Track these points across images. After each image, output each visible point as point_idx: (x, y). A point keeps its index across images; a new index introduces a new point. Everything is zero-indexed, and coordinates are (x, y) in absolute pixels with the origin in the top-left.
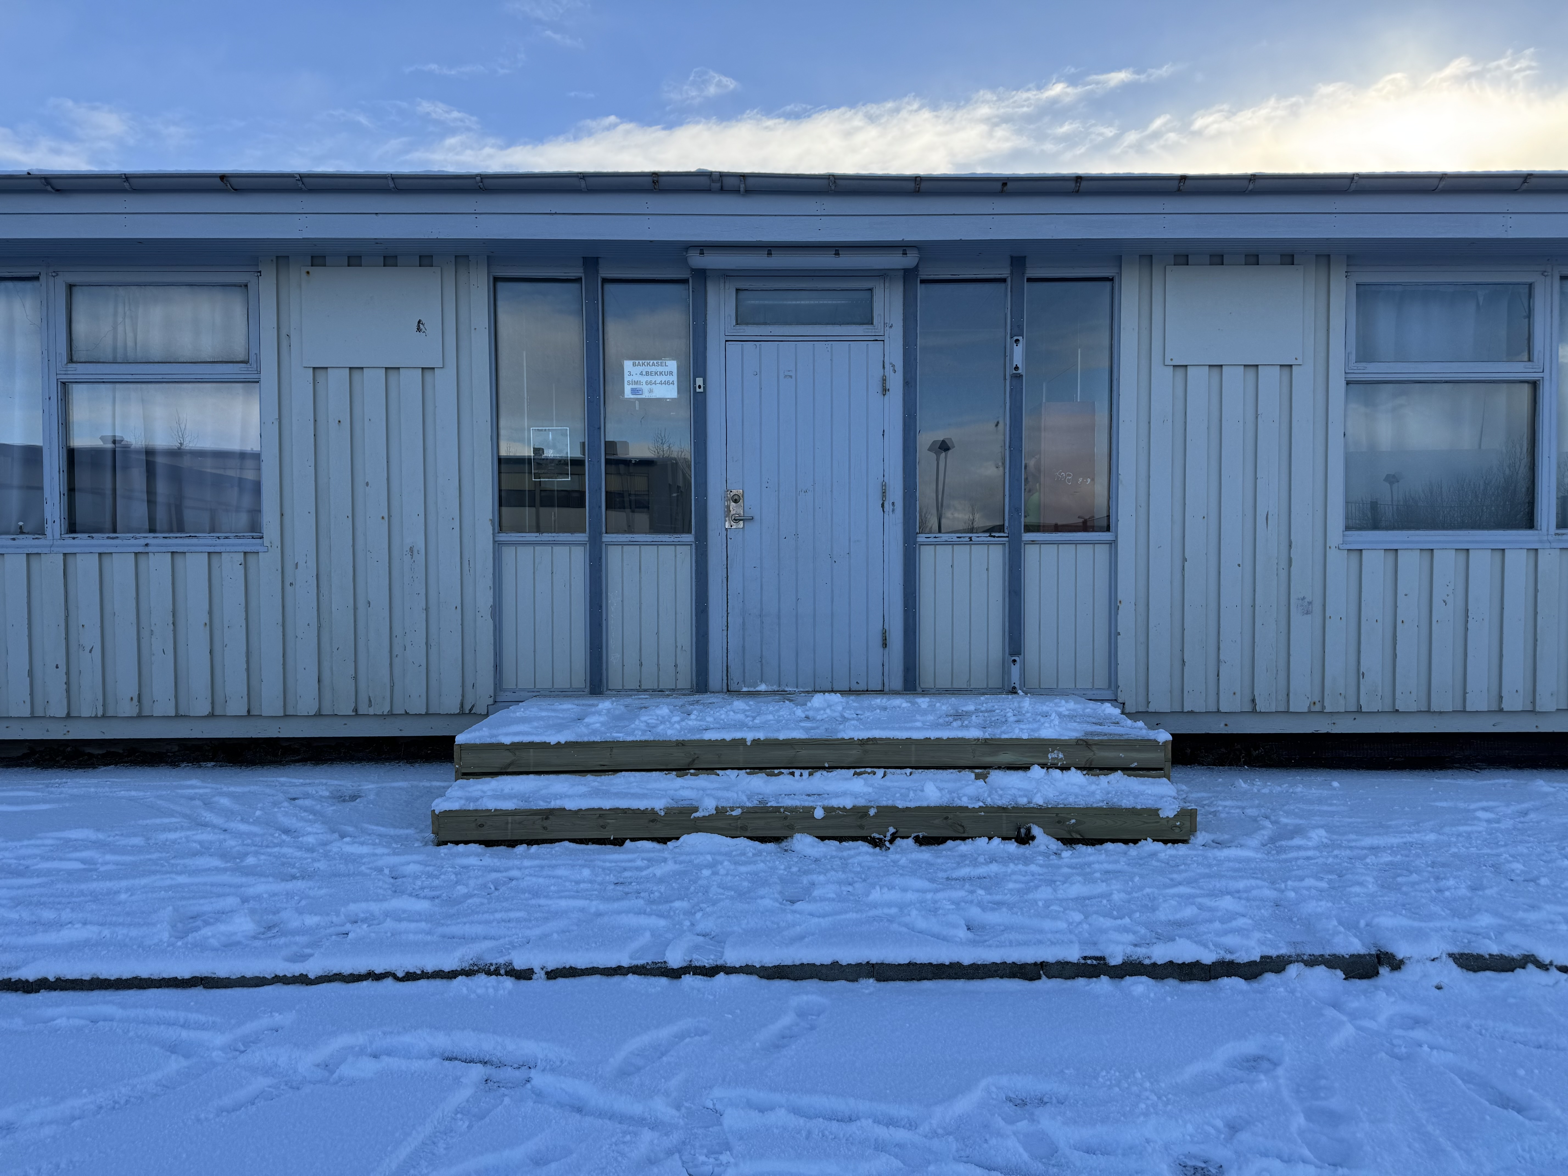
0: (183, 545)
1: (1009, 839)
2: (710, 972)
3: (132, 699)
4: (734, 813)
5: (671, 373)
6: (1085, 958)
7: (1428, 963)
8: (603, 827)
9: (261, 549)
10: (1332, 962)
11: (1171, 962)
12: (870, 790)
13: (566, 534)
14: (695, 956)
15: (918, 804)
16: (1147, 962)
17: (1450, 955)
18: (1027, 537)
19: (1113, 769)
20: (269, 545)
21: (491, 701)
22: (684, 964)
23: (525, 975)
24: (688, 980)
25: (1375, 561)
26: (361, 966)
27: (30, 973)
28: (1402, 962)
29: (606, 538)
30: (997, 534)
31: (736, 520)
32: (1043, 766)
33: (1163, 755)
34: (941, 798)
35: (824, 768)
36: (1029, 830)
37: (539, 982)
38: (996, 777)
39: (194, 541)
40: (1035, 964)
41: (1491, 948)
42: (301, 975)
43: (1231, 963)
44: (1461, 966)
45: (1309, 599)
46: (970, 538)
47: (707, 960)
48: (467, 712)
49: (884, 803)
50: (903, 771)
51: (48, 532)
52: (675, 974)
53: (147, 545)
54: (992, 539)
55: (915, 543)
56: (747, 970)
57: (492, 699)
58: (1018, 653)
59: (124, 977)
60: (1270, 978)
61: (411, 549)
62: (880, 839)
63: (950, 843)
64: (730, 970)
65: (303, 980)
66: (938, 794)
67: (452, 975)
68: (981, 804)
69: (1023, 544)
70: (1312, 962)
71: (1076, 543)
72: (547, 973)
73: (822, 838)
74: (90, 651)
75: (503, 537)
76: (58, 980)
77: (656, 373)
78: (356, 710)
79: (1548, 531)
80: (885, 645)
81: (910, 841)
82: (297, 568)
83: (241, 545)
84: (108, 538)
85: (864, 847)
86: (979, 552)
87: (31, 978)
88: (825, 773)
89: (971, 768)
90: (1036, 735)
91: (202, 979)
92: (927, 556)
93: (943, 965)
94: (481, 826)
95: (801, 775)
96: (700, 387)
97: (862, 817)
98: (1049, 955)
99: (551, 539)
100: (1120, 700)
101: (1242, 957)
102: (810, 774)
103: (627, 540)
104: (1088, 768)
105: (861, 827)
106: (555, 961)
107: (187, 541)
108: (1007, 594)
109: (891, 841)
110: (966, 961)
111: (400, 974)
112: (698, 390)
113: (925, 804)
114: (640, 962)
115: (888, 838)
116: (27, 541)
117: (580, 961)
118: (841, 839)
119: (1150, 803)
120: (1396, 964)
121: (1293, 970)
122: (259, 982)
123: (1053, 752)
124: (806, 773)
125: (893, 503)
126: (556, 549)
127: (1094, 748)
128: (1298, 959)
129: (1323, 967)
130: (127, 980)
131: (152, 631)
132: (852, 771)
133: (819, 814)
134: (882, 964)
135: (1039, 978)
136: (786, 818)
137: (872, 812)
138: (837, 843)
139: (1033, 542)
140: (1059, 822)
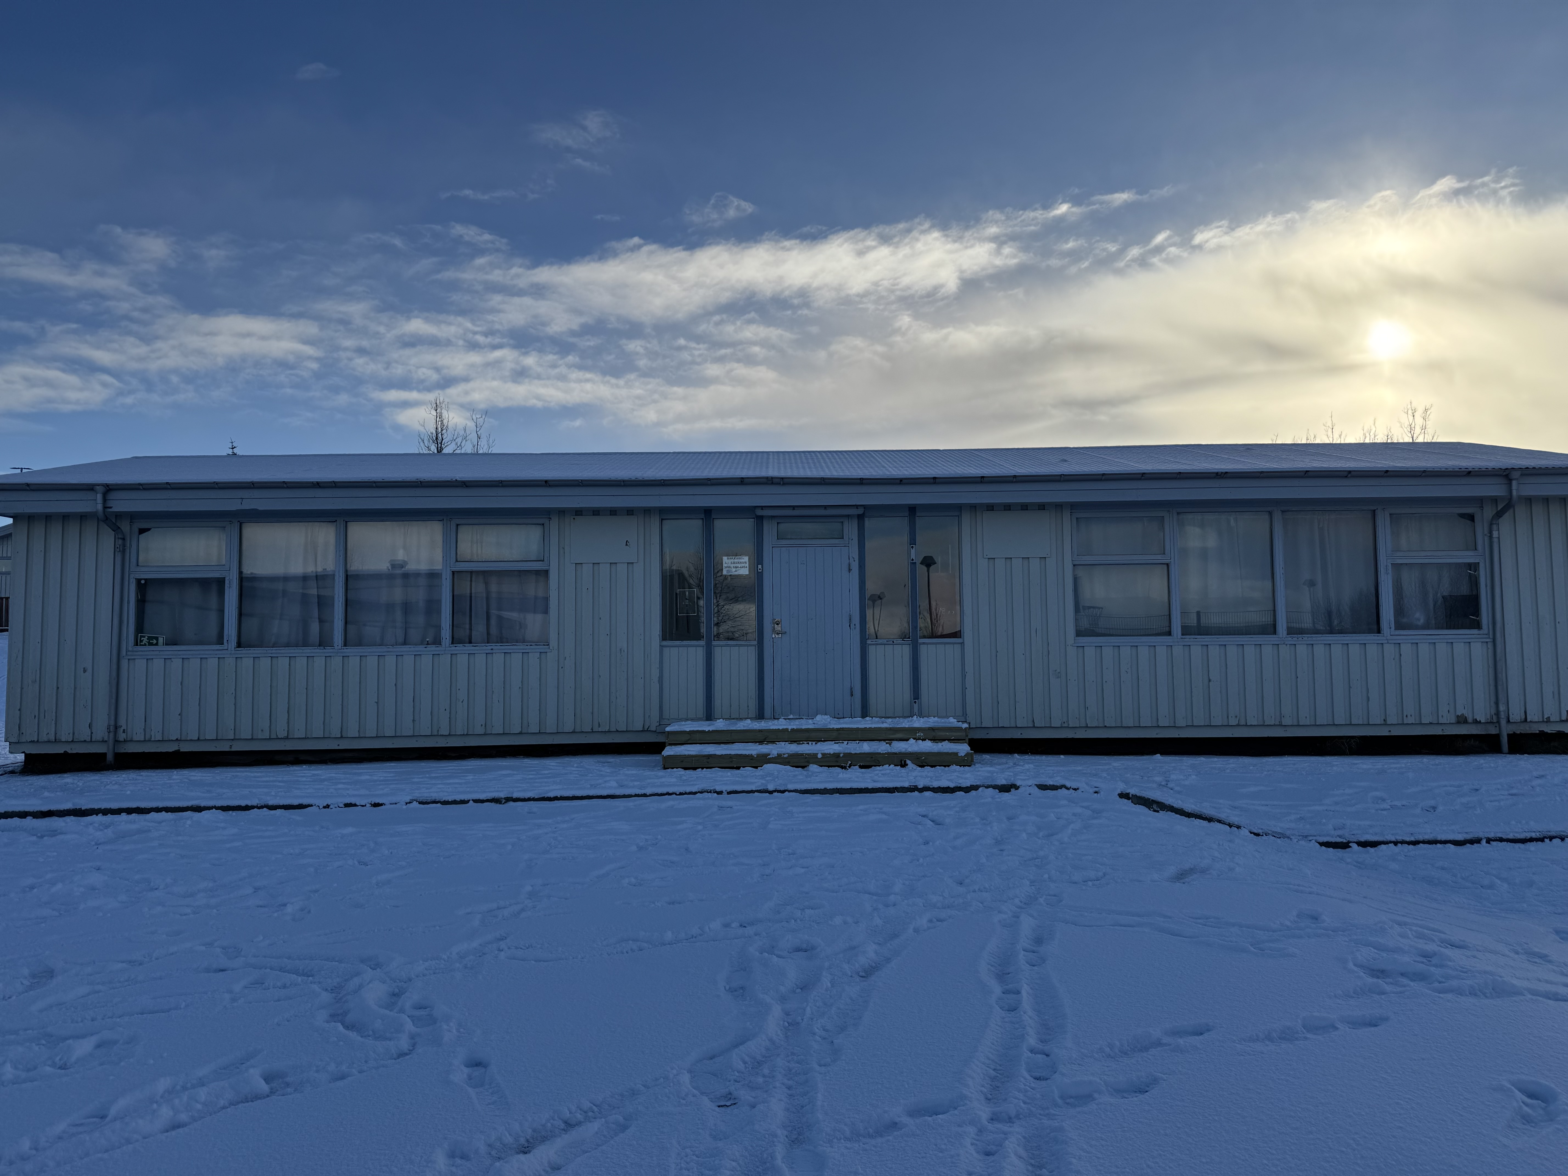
0: (510, 649)
1: (898, 766)
2: (783, 792)
3: (482, 725)
4: (785, 756)
5: (746, 563)
6: (910, 786)
7: (1028, 787)
8: (731, 762)
9: (548, 650)
10: (995, 787)
11: (939, 787)
12: (841, 748)
13: (694, 641)
14: (777, 787)
15: (860, 752)
16: (931, 787)
17: (1036, 785)
18: (921, 641)
19: (945, 740)
20: (552, 649)
21: (658, 724)
22: (774, 789)
23: (720, 793)
24: (775, 794)
25: (1090, 652)
26: (665, 790)
27: (551, 795)
28: (1019, 787)
29: (714, 643)
30: (906, 640)
31: (778, 634)
32: (914, 739)
33: (965, 733)
34: (870, 749)
35: (822, 741)
36: (905, 761)
37: (725, 795)
38: (895, 743)
39: (515, 647)
40: (893, 788)
41: (1050, 782)
42: (644, 794)
43: (960, 787)
44: (1039, 788)
45: (1058, 671)
46: (893, 641)
47: (782, 789)
48: (646, 730)
49: (846, 752)
50: (856, 742)
51: (443, 643)
52: (771, 792)
53: (492, 649)
54: (904, 642)
55: (866, 643)
56: (795, 791)
57: (658, 723)
58: (918, 699)
59: (584, 795)
60: (973, 793)
61: (621, 650)
62: (845, 766)
63: (873, 767)
64: (790, 791)
65: (645, 795)
66: (869, 748)
67: (695, 793)
68: (886, 752)
69: (919, 645)
70: (988, 787)
71: (945, 644)
72: (727, 793)
73: (821, 766)
74: (462, 702)
75: (665, 643)
76: (561, 797)
77: (738, 563)
78: (592, 729)
79: (1177, 636)
80: (852, 695)
81: (857, 767)
82: (565, 659)
83: (539, 649)
84: (473, 646)
85: (838, 770)
86: (898, 648)
87: (552, 797)
88: (822, 743)
89: (884, 740)
90: (912, 726)
91: (610, 796)
92: (872, 650)
93: (862, 789)
94: (682, 761)
95: (812, 744)
96: (760, 569)
97: (837, 757)
98: (898, 785)
99: (687, 644)
100: (968, 721)
101: (964, 785)
102: (816, 744)
103: (724, 644)
104: (934, 740)
105: (837, 762)
106: (730, 788)
107: (512, 647)
108: (912, 669)
109: (849, 767)
110: (870, 787)
111: (678, 793)
112: (759, 571)
113: (863, 752)
114: (759, 789)
115: (848, 765)
116: (432, 648)
117: (739, 788)
118: (829, 767)
119: (955, 751)
120: (1017, 788)
121: (981, 789)
122: (630, 796)
123: (919, 733)
124: (814, 743)
125: (855, 625)
126: (689, 648)
127: (936, 731)
128: (983, 786)
129: (991, 788)
130: (585, 796)
131: (493, 691)
132: (834, 742)
133: (820, 756)
134: (841, 788)
135: (895, 792)
136: (806, 758)
137: (841, 755)
138: (827, 768)
139: (924, 643)
140: (918, 758)
